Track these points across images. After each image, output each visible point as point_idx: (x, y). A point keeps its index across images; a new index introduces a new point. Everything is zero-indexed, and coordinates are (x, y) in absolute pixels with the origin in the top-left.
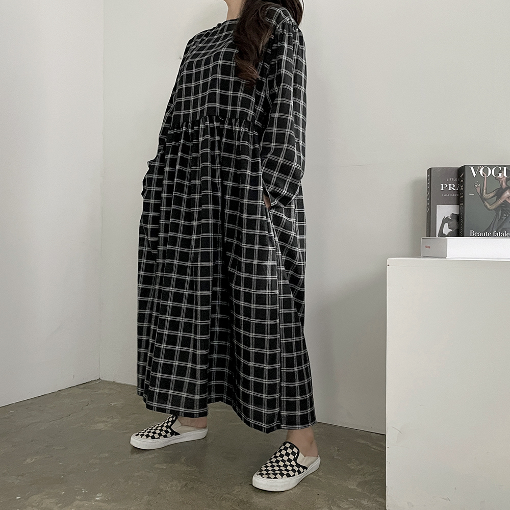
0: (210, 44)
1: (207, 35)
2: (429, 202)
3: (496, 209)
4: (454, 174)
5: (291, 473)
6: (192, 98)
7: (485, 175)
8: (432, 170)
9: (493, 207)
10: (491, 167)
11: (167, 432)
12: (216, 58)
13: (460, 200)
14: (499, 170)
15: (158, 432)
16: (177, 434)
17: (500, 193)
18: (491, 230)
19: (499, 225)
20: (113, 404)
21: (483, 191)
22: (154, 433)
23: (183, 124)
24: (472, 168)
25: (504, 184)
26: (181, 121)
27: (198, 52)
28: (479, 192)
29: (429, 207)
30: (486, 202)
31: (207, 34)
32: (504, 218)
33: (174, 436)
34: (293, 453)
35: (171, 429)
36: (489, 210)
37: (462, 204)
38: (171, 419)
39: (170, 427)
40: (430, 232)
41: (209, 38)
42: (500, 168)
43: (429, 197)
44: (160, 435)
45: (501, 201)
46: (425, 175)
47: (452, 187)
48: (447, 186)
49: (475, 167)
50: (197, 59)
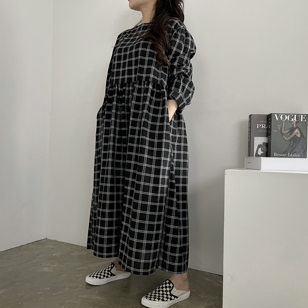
0: (132, 38)
1: (129, 33)
2: (250, 135)
3: (290, 140)
4: (265, 118)
5: (165, 299)
6: (121, 70)
7: (284, 119)
8: (252, 116)
9: (288, 139)
10: (287, 115)
11: (108, 274)
12: (138, 46)
13: (268, 134)
14: (292, 117)
15: (102, 274)
16: (114, 275)
17: (292, 130)
18: (286, 153)
19: (292, 149)
20: (54, 255)
21: (282, 129)
22: (101, 275)
23: (115, 85)
24: (276, 115)
25: (295, 125)
26: (114, 83)
27: (124, 43)
28: (280, 129)
29: (250, 138)
30: (284, 136)
31: (129, 31)
32: (294, 145)
33: (112, 277)
34: (170, 287)
35: (111, 272)
36: (286, 140)
37: (270, 137)
38: (110, 266)
39: (110, 271)
40: (250, 154)
41: (131, 34)
42: (292, 115)
43: (250, 132)
44: (104, 276)
45: (293, 135)
46: (248, 118)
47: (263, 126)
48: (260, 125)
49: (278, 114)
50: (124, 47)
